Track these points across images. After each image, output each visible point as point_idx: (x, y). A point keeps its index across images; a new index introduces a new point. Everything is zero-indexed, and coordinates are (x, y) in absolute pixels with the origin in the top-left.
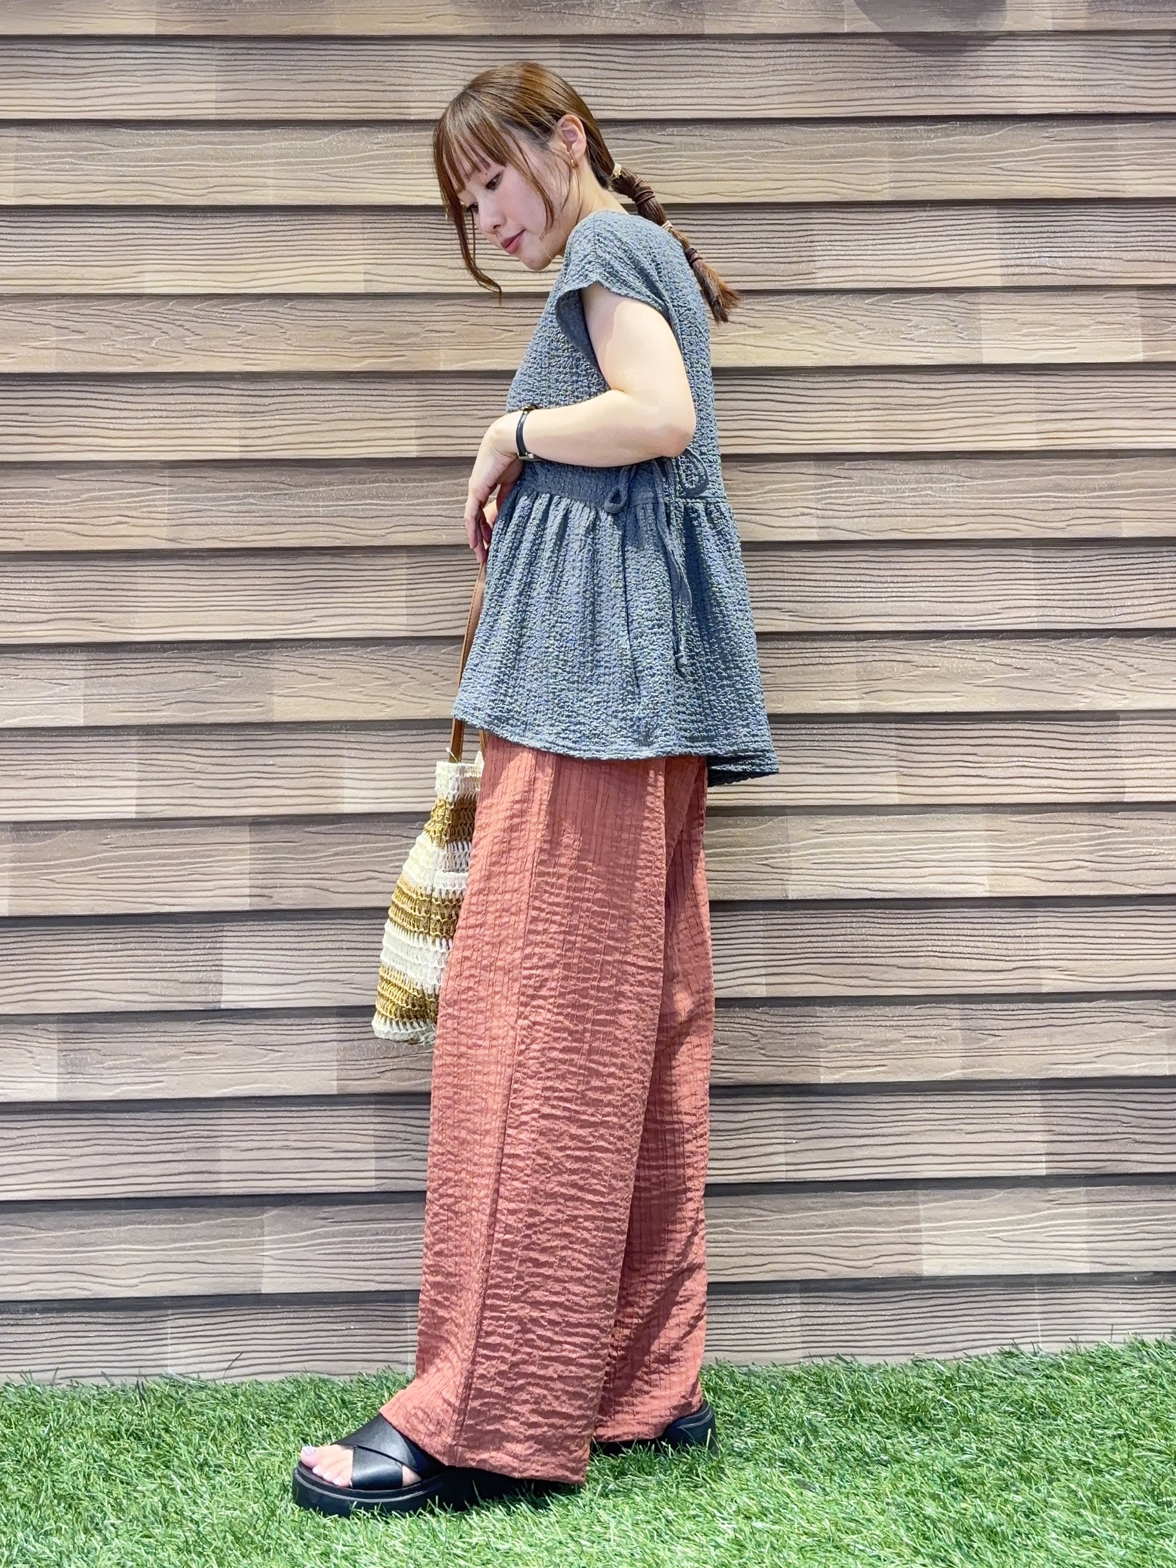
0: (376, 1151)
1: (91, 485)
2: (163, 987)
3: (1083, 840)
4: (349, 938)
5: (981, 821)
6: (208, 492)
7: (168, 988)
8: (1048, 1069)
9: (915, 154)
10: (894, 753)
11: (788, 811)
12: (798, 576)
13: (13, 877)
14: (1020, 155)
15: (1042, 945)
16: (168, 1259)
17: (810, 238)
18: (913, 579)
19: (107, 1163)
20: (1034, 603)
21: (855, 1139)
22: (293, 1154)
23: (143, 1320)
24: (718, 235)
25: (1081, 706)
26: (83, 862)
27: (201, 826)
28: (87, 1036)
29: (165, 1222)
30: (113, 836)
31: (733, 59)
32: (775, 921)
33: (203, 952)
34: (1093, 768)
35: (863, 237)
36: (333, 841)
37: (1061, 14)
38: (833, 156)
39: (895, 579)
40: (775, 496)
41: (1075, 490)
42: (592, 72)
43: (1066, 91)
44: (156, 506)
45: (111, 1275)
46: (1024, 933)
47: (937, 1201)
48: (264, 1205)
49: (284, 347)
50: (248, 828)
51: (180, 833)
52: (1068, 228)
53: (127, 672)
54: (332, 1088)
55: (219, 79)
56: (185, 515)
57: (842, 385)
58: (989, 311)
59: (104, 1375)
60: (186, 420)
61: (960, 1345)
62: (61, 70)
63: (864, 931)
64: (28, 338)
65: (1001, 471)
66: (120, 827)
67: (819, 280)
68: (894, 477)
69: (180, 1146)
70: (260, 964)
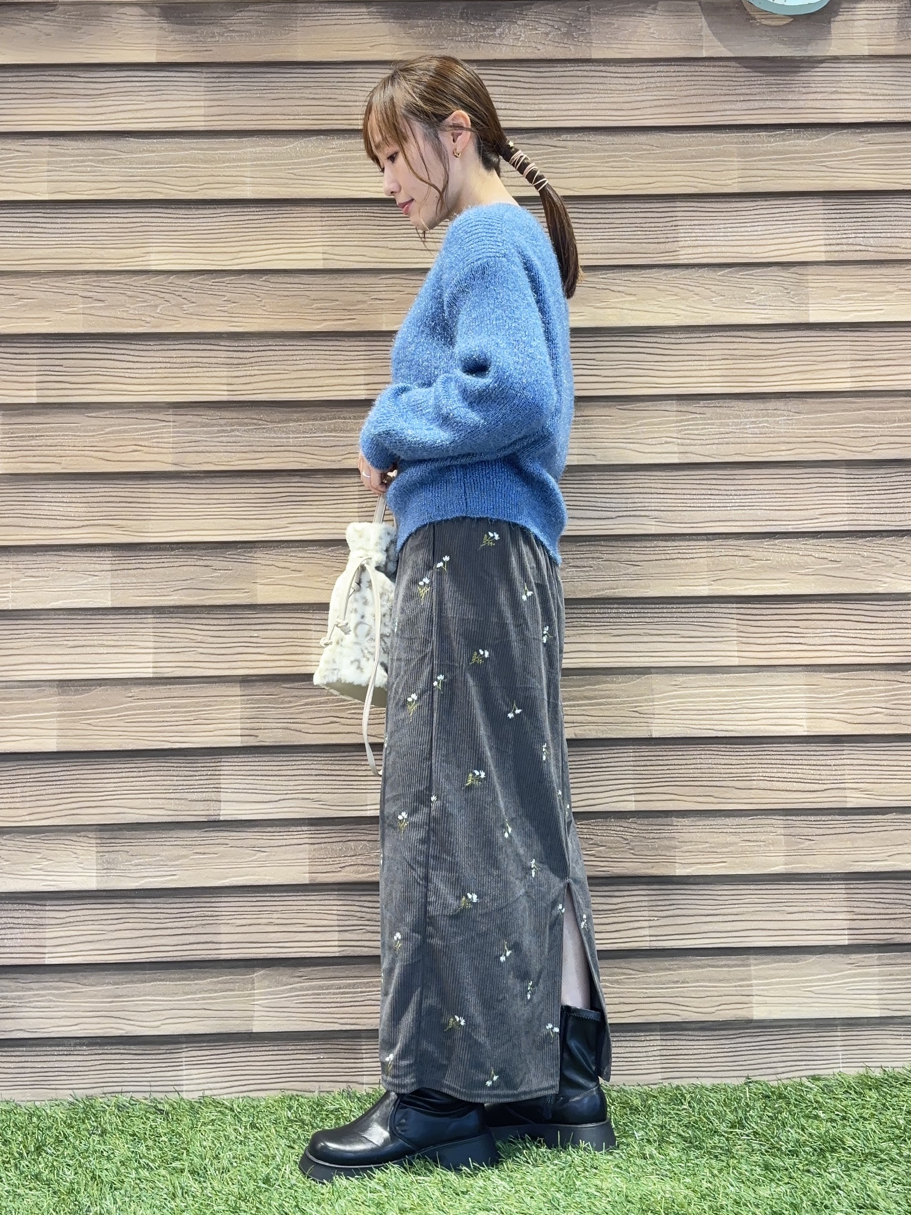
0: (339, 926)
1: (112, 421)
2: (176, 804)
3: (881, 692)
4: (317, 767)
5: (801, 678)
6: (203, 426)
7: (179, 804)
8: (851, 865)
9: (759, 155)
10: (735, 626)
11: (652, 670)
12: (662, 491)
13: (59, 722)
14: (841, 155)
15: (847, 772)
16: (182, 1007)
17: (674, 223)
18: (752, 492)
19: (134, 936)
20: (846, 510)
21: (702, 917)
22: (276, 928)
23: (165, 1051)
24: (602, 221)
25: (880, 590)
26: (114, 710)
27: (203, 683)
28: (118, 841)
29: (180, 979)
30: (135, 691)
31: (615, 79)
32: (643, 754)
33: (205, 778)
34: (889, 637)
35: (716, 222)
36: (304, 694)
37: (875, 42)
38: (693, 157)
39: (738, 493)
40: (645, 429)
41: (879, 422)
42: (502, 89)
43: (879, 104)
44: (163, 438)
45: (140, 1019)
46: (833, 762)
47: (765, 963)
48: (254, 966)
49: (261, 312)
50: (239, 685)
51: (187, 688)
52: (878, 214)
53: (144, 566)
54: (305, 879)
55: (207, 97)
56: (186, 445)
57: (699, 340)
58: (815, 280)
60: (185, 370)
62: (83, 92)
63: (710, 761)
64: (60, 306)
65: (822, 407)
66: (140, 684)
67: (681, 257)
68: (738, 413)
69: (190, 923)
70: (249, 786)
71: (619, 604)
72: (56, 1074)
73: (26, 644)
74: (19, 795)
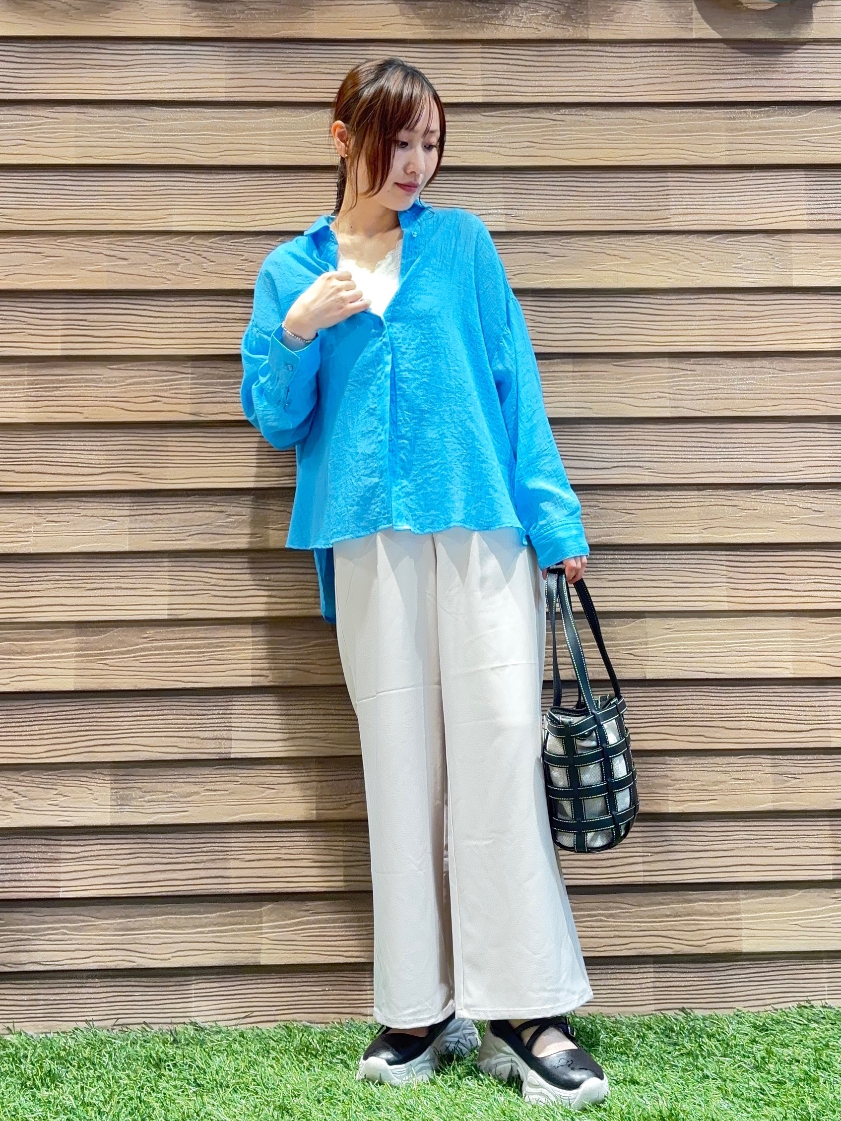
0: (344, 861)
1: (133, 373)
2: (188, 742)
4: (325, 706)
5: (787, 622)
6: (220, 379)
7: (191, 743)
8: (835, 803)
9: (745, 130)
10: (725, 572)
11: (647, 614)
12: (655, 443)
13: (77, 662)
14: (823, 131)
15: (831, 713)
16: (192, 940)
17: (666, 192)
18: (740, 445)
19: (146, 870)
20: (828, 463)
21: (694, 853)
22: (284, 864)
23: (174, 983)
24: (598, 189)
26: (129, 651)
27: (215, 625)
28: (132, 778)
29: (190, 913)
30: (150, 632)
31: (610, 58)
32: (637, 695)
33: (217, 716)
35: (705, 192)
36: (313, 636)
38: (684, 131)
39: (727, 445)
40: (639, 384)
42: (505, 67)
44: (181, 389)
45: (150, 951)
46: (818, 704)
47: (753, 898)
48: (262, 901)
50: (250, 626)
51: (201, 629)
53: (161, 511)
55: (229, 70)
56: (203, 396)
57: (689, 301)
58: (798, 247)
59: (145, 1023)
60: (204, 325)
61: (768, 1002)
62: (110, 63)
63: (701, 702)
64: (86, 263)
65: (806, 366)
66: (156, 626)
67: (673, 224)
68: (727, 370)
69: (201, 858)
70: (260, 725)
71: (615, 550)
72: (69, 1006)
73: (46, 586)
74: (36, 733)
